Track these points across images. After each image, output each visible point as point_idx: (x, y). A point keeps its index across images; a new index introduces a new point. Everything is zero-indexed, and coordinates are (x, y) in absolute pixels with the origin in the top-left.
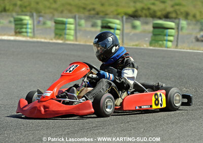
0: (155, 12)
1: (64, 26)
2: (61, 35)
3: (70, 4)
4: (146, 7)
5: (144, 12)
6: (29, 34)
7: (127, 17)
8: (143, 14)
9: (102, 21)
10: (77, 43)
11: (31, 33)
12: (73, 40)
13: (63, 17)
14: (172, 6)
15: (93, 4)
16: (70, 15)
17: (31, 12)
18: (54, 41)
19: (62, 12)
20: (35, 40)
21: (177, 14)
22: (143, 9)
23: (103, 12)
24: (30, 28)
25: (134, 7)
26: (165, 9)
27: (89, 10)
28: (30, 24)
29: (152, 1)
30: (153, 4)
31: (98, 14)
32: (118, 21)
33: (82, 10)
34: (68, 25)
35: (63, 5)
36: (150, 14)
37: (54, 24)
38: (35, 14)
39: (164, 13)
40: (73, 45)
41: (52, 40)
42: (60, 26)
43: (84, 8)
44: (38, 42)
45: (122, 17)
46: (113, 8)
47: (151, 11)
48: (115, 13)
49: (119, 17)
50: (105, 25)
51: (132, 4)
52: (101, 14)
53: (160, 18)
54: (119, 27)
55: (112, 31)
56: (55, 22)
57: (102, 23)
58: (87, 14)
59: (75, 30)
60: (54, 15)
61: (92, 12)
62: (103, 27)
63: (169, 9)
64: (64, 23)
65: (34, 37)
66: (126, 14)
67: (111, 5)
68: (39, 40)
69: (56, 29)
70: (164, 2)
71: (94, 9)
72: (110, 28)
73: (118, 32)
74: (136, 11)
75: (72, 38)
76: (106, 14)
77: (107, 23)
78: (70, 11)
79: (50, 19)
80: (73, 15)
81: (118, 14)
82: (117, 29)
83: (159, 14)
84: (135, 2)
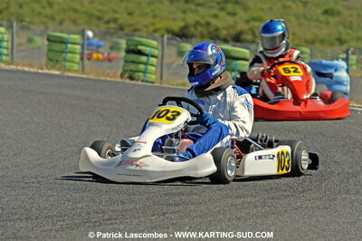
0: (217, 29)
1: (64, 46)
2: (57, 61)
3: (76, 11)
4: (203, 21)
5: (200, 29)
6: (4, 58)
7: (170, 36)
8: (197, 33)
9: (128, 40)
10: (84, 76)
11: (7, 55)
12: (76, 71)
13: (62, 32)
14: (248, 22)
15: (115, 12)
16: (74, 28)
17: (8, 20)
18: (46, 71)
19: (61, 23)
20: (13, 67)
21: (254, 35)
22: (197, 24)
23: (131, 25)
24: (7, 48)
25: (184, 20)
26: (234, 27)
27: (108, 22)
28: (7, 41)
29: (214, 11)
30: (216, 16)
31: (121, 29)
32: (154, 43)
33: (95, 21)
34: (69, 46)
35: (64, 10)
36: (210, 33)
37: (46, 42)
38: (15, 25)
39: (233, 32)
40: (78, 78)
41: (42, 69)
42: (57, 47)
43: (99, 18)
44: (18, 71)
45: (162, 36)
46: (148, 20)
47: (212, 29)
48: (151, 28)
49: (158, 35)
50: (132, 48)
51: (180, 15)
52: (127, 30)
53: (225, 41)
54: (156, 52)
55: (144, 59)
56: (48, 40)
57: (127, 44)
58: (103, 27)
59: (82, 54)
60: (47, 28)
61: (112, 25)
62: (128, 51)
63: (242, 26)
64: (63, 42)
65: (11, 63)
66: (168, 31)
67: (143, 15)
68: (19, 68)
69: (49, 50)
70: (233, 14)
71: (115, 20)
72: (140, 53)
73: (153, 60)
74: (185, 27)
75: (76, 67)
76: (136, 30)
77: (137, 46)
78: (74, 22)
79: (41, 35)
80: (80, 28)
81: (155, 31)
82: (153, 56)
83: (224, 33)
84: (184, 12)
